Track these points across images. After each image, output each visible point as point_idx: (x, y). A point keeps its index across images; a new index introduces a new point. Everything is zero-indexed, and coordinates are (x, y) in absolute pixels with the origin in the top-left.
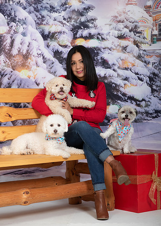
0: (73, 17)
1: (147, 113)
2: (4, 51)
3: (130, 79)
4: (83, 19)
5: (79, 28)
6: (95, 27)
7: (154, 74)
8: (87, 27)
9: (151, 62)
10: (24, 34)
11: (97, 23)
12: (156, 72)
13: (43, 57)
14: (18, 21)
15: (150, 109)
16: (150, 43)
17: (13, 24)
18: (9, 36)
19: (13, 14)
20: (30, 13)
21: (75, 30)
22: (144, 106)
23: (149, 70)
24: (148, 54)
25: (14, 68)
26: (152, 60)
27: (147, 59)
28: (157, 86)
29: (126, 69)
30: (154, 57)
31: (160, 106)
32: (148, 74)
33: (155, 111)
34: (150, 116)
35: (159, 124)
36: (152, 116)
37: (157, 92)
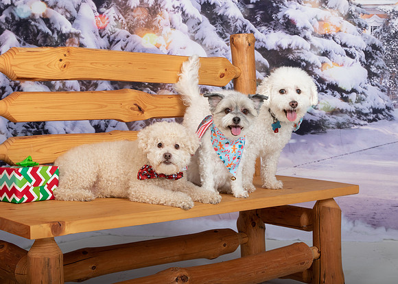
1: (359, 113)
2: (116, 1)
3: (333, 55)
7: (374, 46)
9: (370, 25)
12: (377, 44)
13: (183, 13)
15: (365, 107)
22: (354, 100)
23: (365, 39)
24: (365, 11)
25: (132, 30)
26: (373, 21)
27: (363, 20)
28: (378, 67)
29: (326, 36)
30: (375, 18)
31: (381, 101)
32: (364, 46)
33: (373, 109)
34: (365, 118)
35: (379, 132)
36: (368, 117)
37: (378, 77)
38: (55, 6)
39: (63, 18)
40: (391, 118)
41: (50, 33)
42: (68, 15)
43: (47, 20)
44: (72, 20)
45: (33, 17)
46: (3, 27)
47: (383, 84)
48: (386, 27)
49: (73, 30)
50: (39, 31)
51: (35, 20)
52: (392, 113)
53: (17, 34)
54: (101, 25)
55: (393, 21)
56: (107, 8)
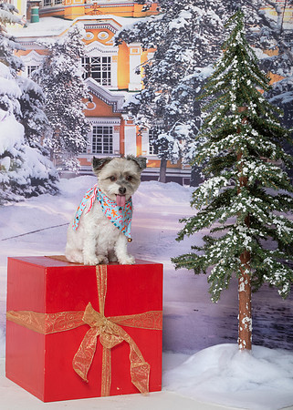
1: (14, 185)
7: (32, 93)
9: (26, 65)
12: (35, 90)
15: (22, 177)
16: (24, 20)
22: (7, 167)
23: (21, 83)
24: (20, 46)
26: (29, 60)
27: (17, 57)
28: (38, 122)
30: (33, 54)
31: (43, 168)
32: (19, 93)
33: (31, 179)
34: (22, 192)
35: (40, 211)
36: (26, 191)
37: (38, 135)
40: (55, 191)
47: (45, 145)
48: (47, 67)
52: (57, 184)
55: (56, 58)
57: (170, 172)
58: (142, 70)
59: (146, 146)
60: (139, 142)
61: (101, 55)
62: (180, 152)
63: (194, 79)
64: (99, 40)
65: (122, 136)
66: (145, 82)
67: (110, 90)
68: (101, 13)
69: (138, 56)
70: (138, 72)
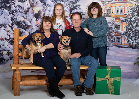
0: (70, 4)
2: (41, 18)
4: (75, 5)
5: (73, 9)
6: (80, 9)
8: (76, 9)
10: (49, 11)
11: (80, 7)
14: (47, 5)
17: (45, 6)
18: (43, 11)
19: (45, 2)
20: (52, 2)
21: (71, 10)
38: (26, 19)
39: (28, 21)
41: (25, 25)
42: (29, 21)
43: (24, 22)
44: (30, 22)
45: (21, 21)
46: (14, 23)
49: (31, 25)
50: (22, 25)
51: (21, 22)
52: (109, 48)
53: (17, 25)
54: (37, 24)
55: (109, 24)
56: (39, 19)
57: (130, 46)
58: (126, 27)
59: (126, 41)
60: (125, 41)
61: (118, 24)
62: (132, 43)
63: (136, 29)
64: (117, 21)
65: (121, 39)
66: (126, 30)
67: (119, 31)
68: (118, 16)
69: (125, 25)
70: (125, 28)
